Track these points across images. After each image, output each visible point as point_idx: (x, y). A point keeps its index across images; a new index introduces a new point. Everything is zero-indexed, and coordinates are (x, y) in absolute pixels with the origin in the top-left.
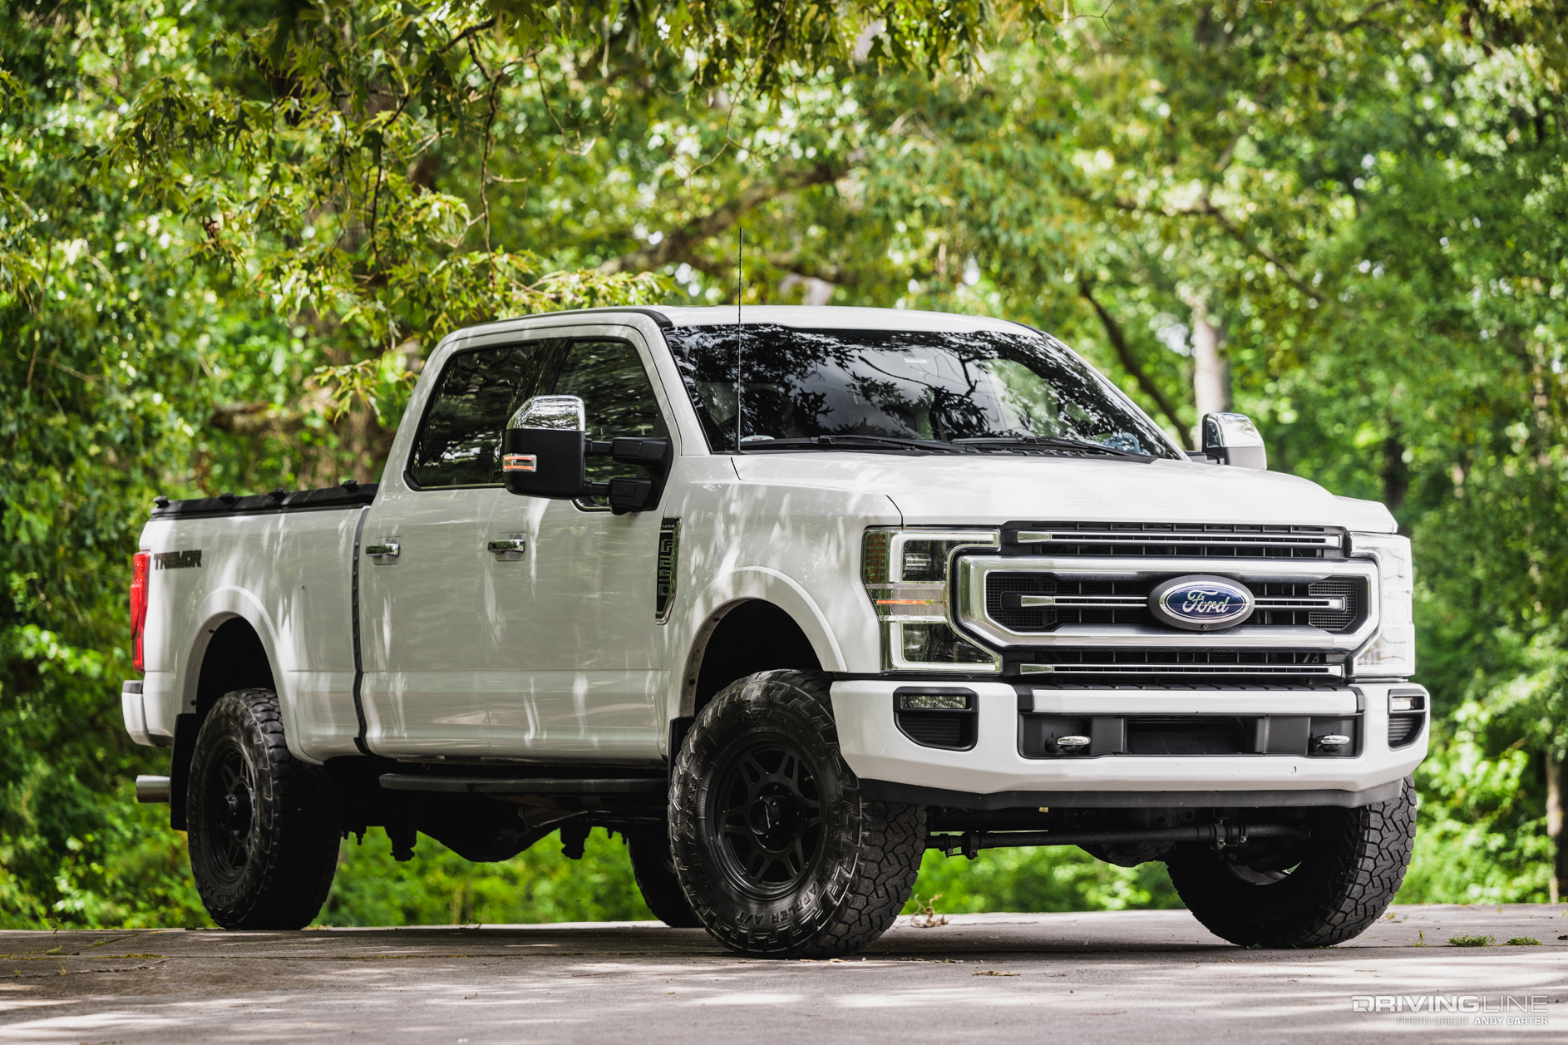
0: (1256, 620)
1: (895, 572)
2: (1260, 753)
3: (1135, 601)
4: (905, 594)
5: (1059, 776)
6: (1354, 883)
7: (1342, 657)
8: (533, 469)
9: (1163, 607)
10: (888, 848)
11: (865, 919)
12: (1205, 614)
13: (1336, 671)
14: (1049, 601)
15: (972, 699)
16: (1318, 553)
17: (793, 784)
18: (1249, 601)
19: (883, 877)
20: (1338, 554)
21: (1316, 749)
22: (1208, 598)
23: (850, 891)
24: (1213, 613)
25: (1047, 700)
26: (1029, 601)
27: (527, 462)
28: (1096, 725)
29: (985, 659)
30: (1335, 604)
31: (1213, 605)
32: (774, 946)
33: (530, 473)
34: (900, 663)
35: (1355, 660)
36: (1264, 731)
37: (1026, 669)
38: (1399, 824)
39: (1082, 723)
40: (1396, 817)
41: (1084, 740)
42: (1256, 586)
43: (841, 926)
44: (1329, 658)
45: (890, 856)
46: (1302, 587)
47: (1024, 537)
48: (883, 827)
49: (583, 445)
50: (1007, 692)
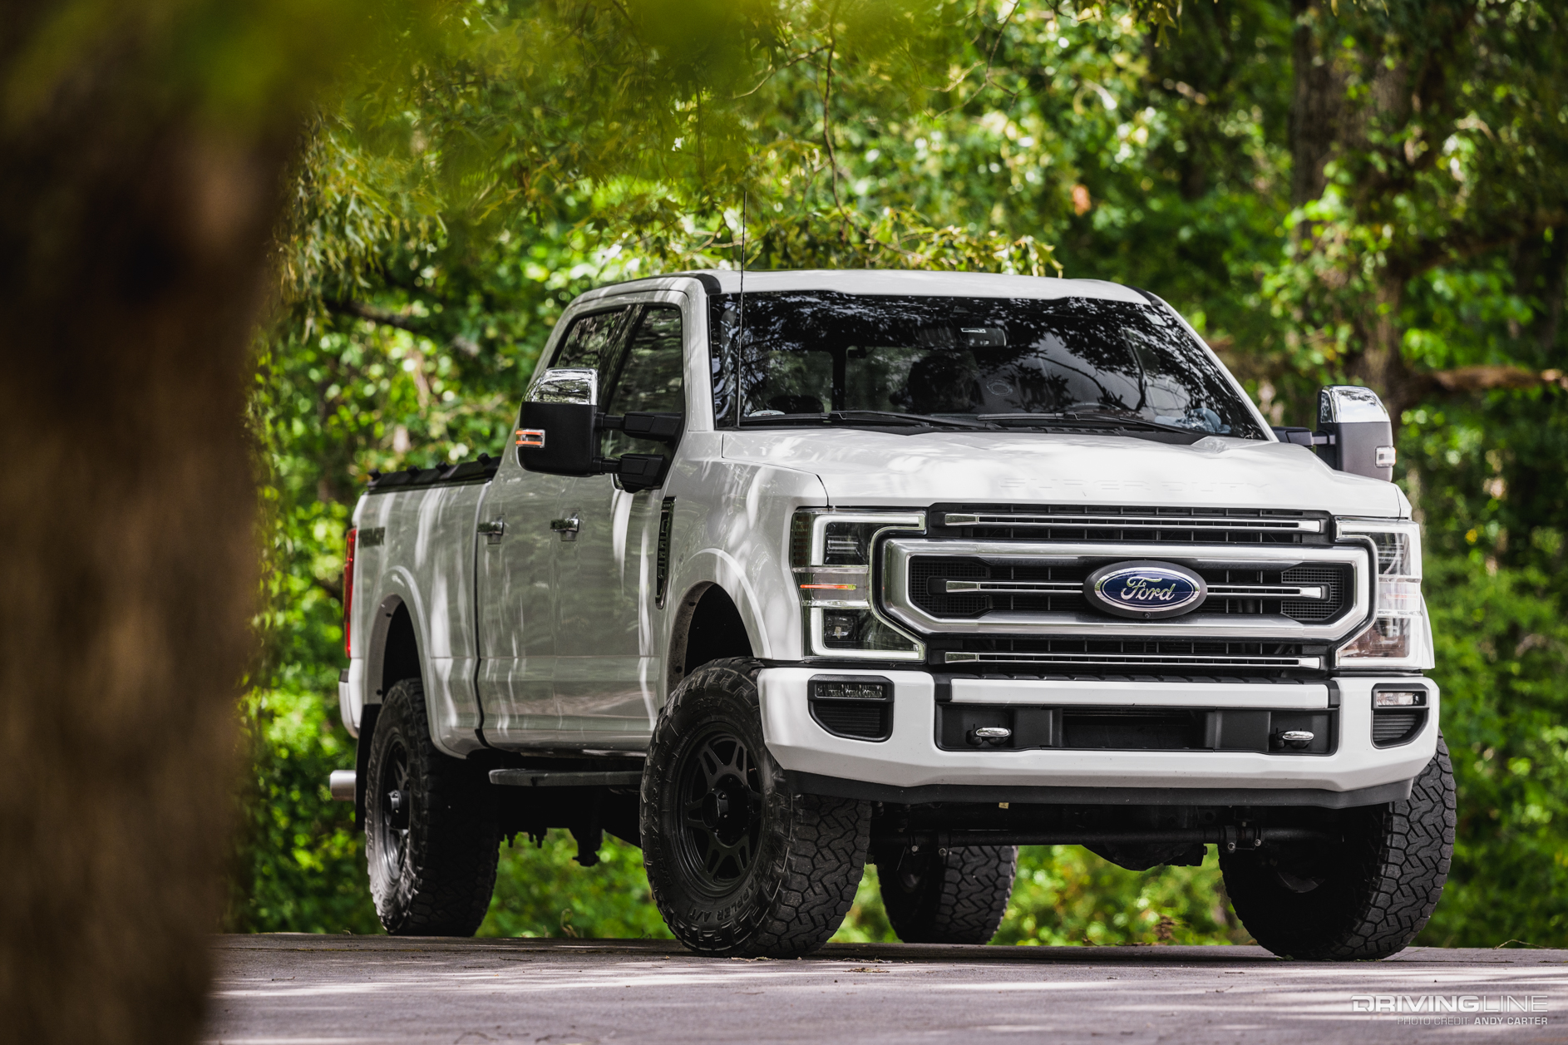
0: (1212, 607)
1: (816, 555)
2: (1212, 749)
3: (1070, 588)
4: (829, 578)
5: (978, 769)
6: (1379, 891)
7: (1324, 649)
8: (541, 444)
9: (1099, 594)
10: (822, 842)
11: (804, 917)
12: (1146, 602)
13: (1313, 663)
14: (977, 586)
15: (888, 687)
16: (1295, 538)
17: (743, 775)
18: (1200, 589)
19: (819, 873)
20: (1322, 540)
21: (1276, 745)
22: (1150, 585)
23: (783, 885)
24: (1156, 601)
25: (966, 690)
26: (953, 587)
27: (536, 437)
28: (1021, 717)
29: (909, 646)
30: (1314, 592)
31: (1155, 592)
32: (720, 945)
33: (537, 448)
34: (819, 649)
35: (1339, 652)
36: (1216, 726)
37: (951, 657)
38: (1431, 829)
39: (1006, 713)
40: (1427, 821)
41: (1004, 732)
42: (1211, 573)
43: (777, 923)
44: (1305, 650)
45: (825, 851)
46: (1273, 574)
47: (952, 520)
48: (816, 821)
49: (593, 418)
50: (926, 680)
